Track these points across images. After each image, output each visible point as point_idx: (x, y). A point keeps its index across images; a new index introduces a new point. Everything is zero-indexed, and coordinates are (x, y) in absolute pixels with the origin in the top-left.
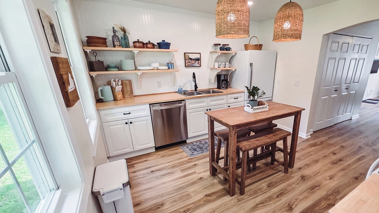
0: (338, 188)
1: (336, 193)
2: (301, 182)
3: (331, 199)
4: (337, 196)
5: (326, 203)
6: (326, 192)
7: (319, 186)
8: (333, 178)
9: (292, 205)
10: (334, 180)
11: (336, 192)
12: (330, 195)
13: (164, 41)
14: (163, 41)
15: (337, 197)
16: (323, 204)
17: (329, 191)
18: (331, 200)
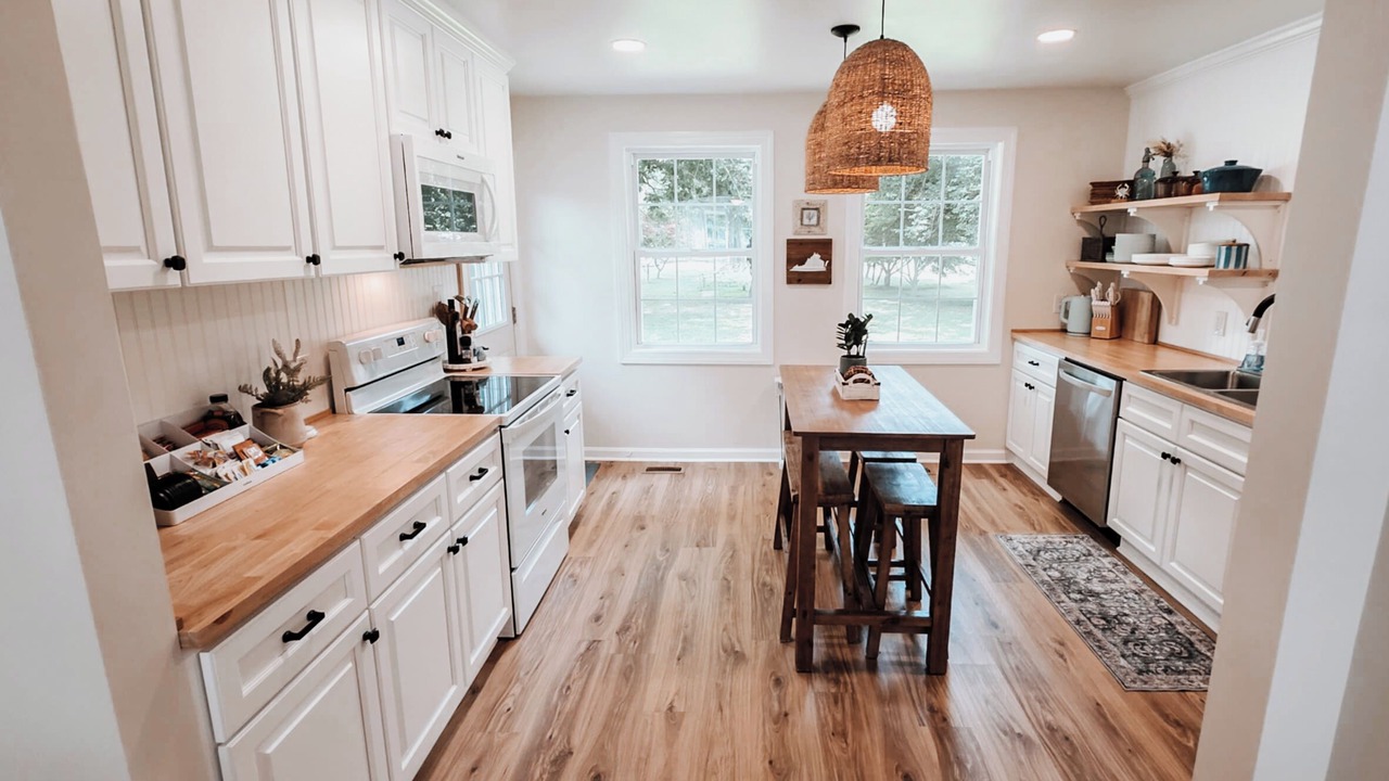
0: (632, 686)
1: (630, 666)
2: (726, 641)
3: (632, 644)
4: (625, 659)
5: (634, 627)
6: (653, 652)
7: (679, 659)
8: (666, 713)
9: (687, 584)
10: (658, 710)
11: (631, 672)
12: (640, 650)
13: (1234, 162)
14: (1226, 162)
15: (622, 655)
16: (640, 621)
17: (648, 659)
18: (630, 641)
